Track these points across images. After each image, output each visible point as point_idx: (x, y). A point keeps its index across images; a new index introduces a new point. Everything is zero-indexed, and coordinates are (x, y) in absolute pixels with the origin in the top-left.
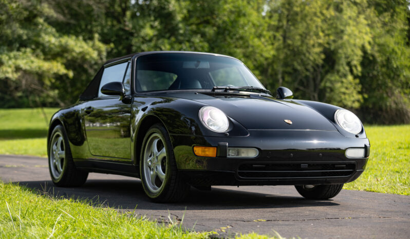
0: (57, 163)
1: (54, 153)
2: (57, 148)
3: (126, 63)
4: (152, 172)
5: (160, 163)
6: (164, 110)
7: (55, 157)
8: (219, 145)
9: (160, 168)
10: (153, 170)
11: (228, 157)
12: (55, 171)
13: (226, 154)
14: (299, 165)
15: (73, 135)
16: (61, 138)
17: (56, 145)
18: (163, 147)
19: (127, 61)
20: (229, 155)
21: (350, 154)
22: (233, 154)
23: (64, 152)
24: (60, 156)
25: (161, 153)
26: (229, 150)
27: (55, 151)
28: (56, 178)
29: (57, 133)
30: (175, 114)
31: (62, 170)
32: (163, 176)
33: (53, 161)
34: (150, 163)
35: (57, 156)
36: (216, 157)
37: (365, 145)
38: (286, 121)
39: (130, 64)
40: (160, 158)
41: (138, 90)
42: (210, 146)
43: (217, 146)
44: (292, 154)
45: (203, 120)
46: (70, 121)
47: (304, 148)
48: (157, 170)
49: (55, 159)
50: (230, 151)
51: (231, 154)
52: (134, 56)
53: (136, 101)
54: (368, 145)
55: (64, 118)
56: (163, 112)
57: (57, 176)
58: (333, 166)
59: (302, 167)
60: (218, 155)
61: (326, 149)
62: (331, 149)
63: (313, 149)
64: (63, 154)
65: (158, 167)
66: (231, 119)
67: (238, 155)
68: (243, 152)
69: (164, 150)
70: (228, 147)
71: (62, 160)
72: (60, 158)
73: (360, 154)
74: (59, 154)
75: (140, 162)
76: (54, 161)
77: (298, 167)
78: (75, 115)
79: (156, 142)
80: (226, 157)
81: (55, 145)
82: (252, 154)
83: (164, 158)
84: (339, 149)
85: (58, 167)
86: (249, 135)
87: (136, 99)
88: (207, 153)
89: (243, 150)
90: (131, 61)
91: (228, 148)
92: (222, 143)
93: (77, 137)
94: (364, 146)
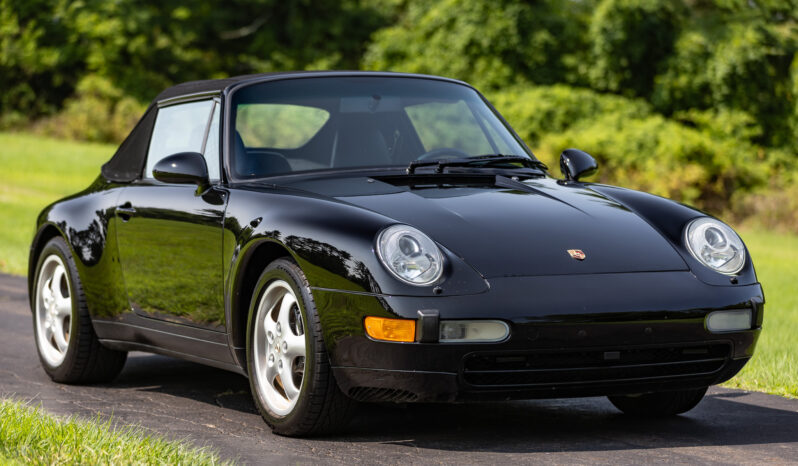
3: (211, 103)
11: (441, 341)
36: (415, 341)
66: (449, 253)
67: (463, 335)
80: (437, 341)
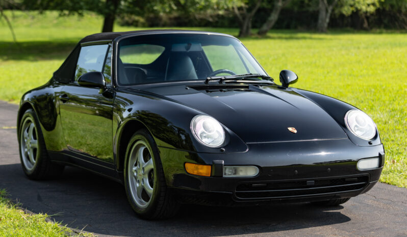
0: (29, 153)
1: (26, 140)
2: (29, 136)
4: (138, 185)
5: (147, 176)
6: (150, 115)
7: (27, 145)
8: (213, 163)
9: (147, 182)
10: (139, 182)
12: (27, 162)
13: (222, 173)
14: (305, 182)
15: (46, 120)
16: (33, 125)
17: (28, 131)
18: (150, 157)
19: (108, 44)
20: (225, 174)
21: (362, 166)
22: (230, 173)
23: (37, 141)
24: (32, 145)
25: (147, 165)
26: (225, 168)
27: (26, 138)
28: (29, 169)
29: (28, 118)
30: (161, 120)
31: (34, 162)
32: (150, 190)
33: (24, 150)
34: (135, 174)
35: (29, 145)
37: (380, 154)
38: (290, 129)
39: (111, 49)
40: (147, 169)
41: (121, 82)
42: (203, 163)
43: (211, 164)
44: (296, 171)
45: (195, 134)
46: (42, 104)
47: (311, 163)
48: (143, 183)
49: (26, 147)
50: (227, 170)
51: (228, 173)
52: (116, 39)
53: (118, 97)
54: (382, 154)
55: (36, 100)
56: (149, 118)
57: (30, 167)
58: (343, 181)
59: (308, 184)
60: (213, 174)
61: (336, 162)
62: (341, 162)
63: (321, 163)
64: (36, 144)
65: (144, 180)
68: (241, 171)
69: (151, 161)
70: (225, 165)
71: (35, 150)
72: (32, 147)
73: (373, 164)
74: (31, 143)
75: (125, 170)
76: (26, 150)
77: (303, 184)
78: (48, 99)
79: (142, 150)
81: (26, 132)
82: (252, 172)
83: (152, 170)
84: (350, 161)
85: (30, 157)
86: (247, 150)
87: (118, 94)
88: (201, 171)
89: (241, 168)
90: (112, 45)
91: (224, 167)
92: (217, 161)
93: (50, 121)
94: (378, 155)
